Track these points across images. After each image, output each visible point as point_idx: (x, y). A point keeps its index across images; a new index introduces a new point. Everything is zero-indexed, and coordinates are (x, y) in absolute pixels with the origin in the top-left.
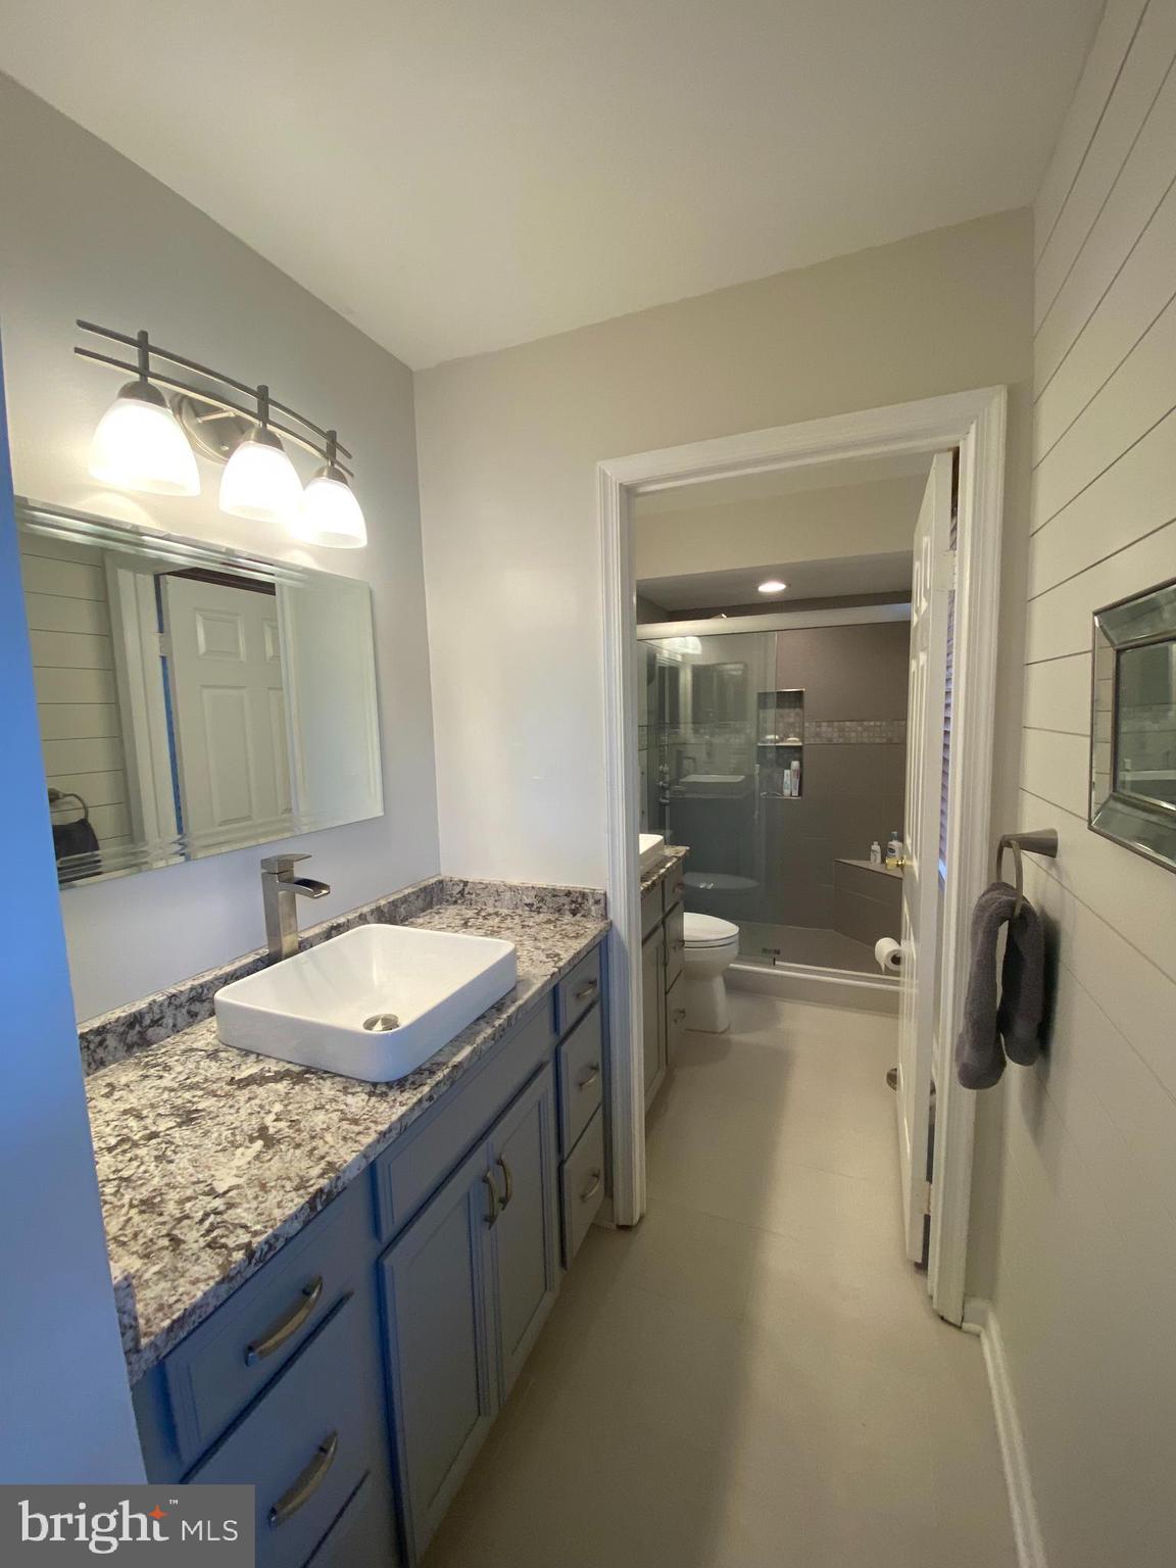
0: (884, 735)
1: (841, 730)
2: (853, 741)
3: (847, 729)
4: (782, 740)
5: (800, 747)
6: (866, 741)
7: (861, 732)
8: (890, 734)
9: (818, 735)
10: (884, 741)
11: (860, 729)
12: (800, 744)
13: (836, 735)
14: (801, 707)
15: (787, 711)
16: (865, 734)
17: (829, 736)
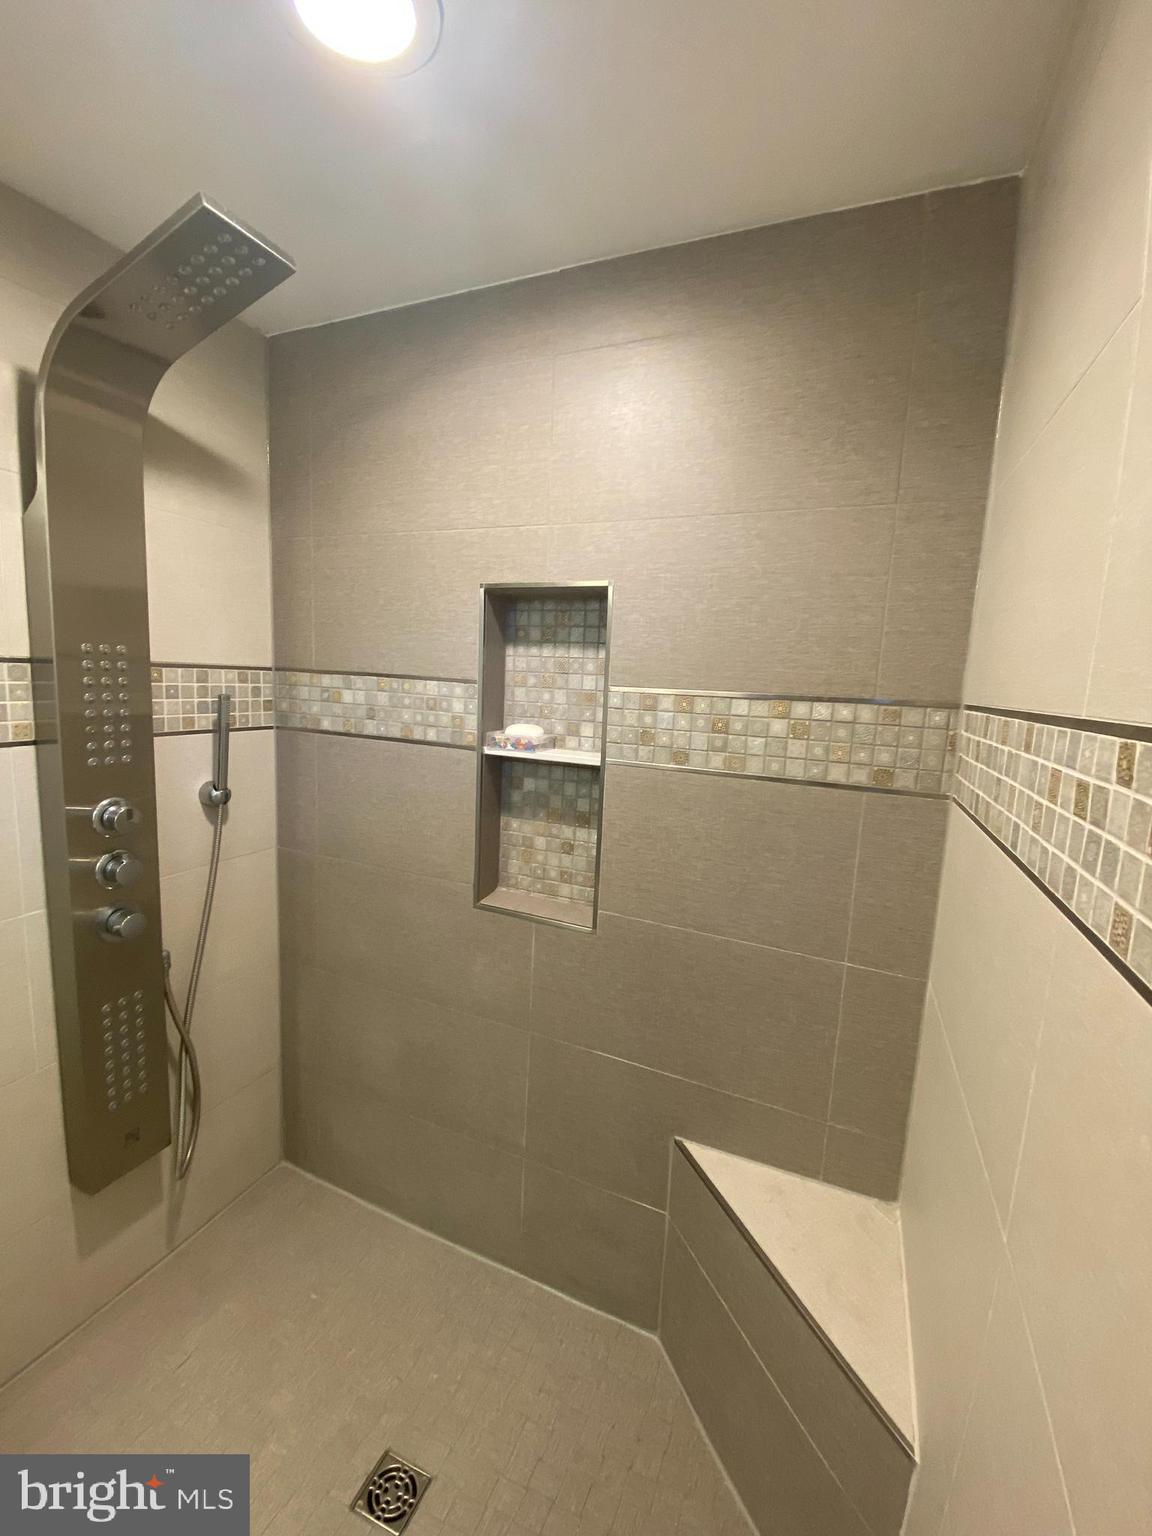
0: (862, 756)
1: (720, 726)
2: (754, 767)
3: (738, 726)
4: (553, 742)
5: (595, 771)
6: (795, 770)
7: (783, 741)
8: (884, 757)
9: (646, 737)
10: (861, 777)
11: (778, 727)
12: (594, 760)
13: (700, 740)
14: (600, 642)
15: (575, 652)
16: (796, 747)
17: (681, 742)
